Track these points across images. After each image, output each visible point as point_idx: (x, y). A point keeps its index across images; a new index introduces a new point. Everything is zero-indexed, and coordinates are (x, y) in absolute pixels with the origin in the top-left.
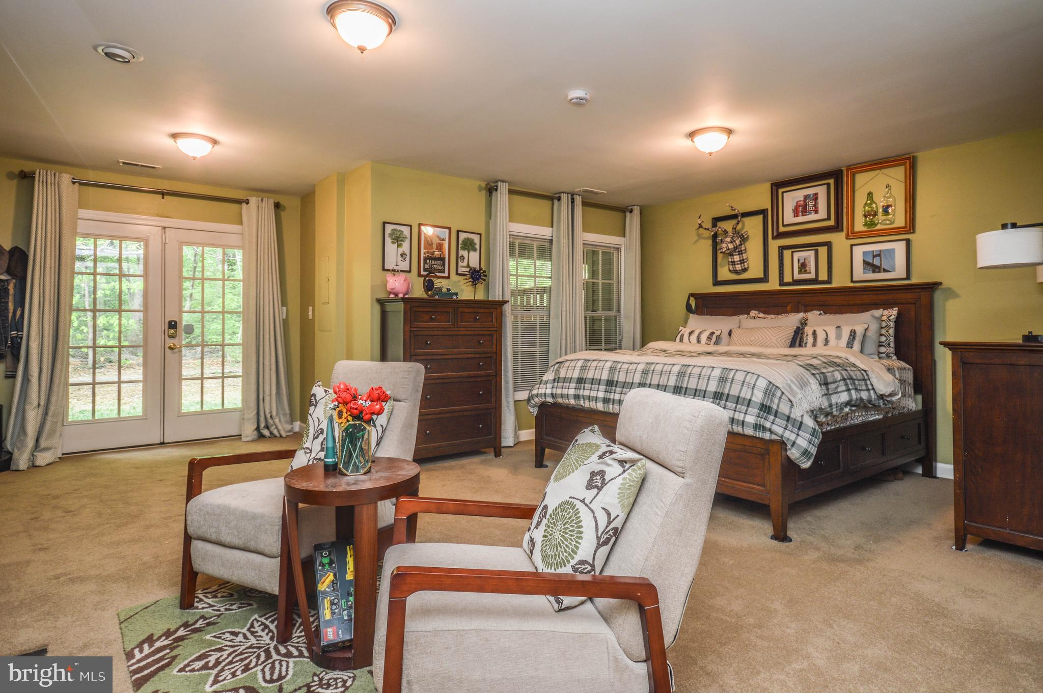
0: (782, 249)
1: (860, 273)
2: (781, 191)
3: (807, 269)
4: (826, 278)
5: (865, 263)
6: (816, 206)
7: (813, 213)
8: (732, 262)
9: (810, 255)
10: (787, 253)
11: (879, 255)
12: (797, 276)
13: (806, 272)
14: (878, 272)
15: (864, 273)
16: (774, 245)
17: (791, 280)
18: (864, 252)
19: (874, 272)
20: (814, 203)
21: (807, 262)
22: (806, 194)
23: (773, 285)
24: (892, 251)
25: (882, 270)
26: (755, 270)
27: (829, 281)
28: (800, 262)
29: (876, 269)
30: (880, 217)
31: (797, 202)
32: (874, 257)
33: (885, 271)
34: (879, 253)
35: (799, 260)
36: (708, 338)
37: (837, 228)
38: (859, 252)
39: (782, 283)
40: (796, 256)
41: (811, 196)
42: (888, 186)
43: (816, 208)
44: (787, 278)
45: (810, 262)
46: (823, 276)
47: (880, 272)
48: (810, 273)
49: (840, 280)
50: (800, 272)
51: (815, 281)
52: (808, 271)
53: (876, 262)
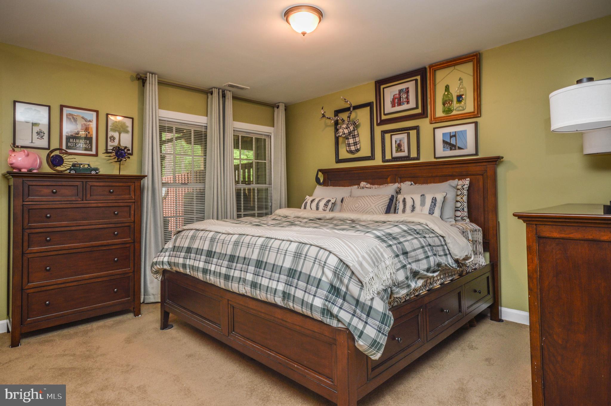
0: (384, 132)
1: (442, 152)
2: (382, 87)
3: (402, 148)
4: (416, 156)
5: (445, 142)
6: (407, 98)
7: (406, 103)
8: (348, 144)
9: (403, 137)
10: (387, 136)
11: (455, 136)
12: (395, 155)
13: (401, 151)
14: (454, 150)
15: (444, 150)
16: (378, 130)
17: (390, 158)
18: (443, 134)
19: (451, 149)
20: (406, 96)
21: (402, 143)
22: (400, 88)
23: (378, 161)
24: (464, 133)
25: (457, 148)
26: (365, 151)
27: (418, 158)
28: (397, 143)
29: (452, 147)
30: (455, 104)
31: (394, 96)
32: (451, 137)
33: (460, 148)
34: (454, 134)
35: (396, 141)
36: (325, 205)
37: (423, 115)
38: (439, 133)
39: (384, 160)
40: (394, 138)
41: (404, 90)
42: (460, 79)
43: (407, 99)
44: (388, 157)
45: (404, 143)
46: (414, 154)
47: (455, 149)
48: (404, 151)
49: (426, 157)
50: (397, 151)
51: (408, 158)
52: (403, 150)
53: (453, 141)
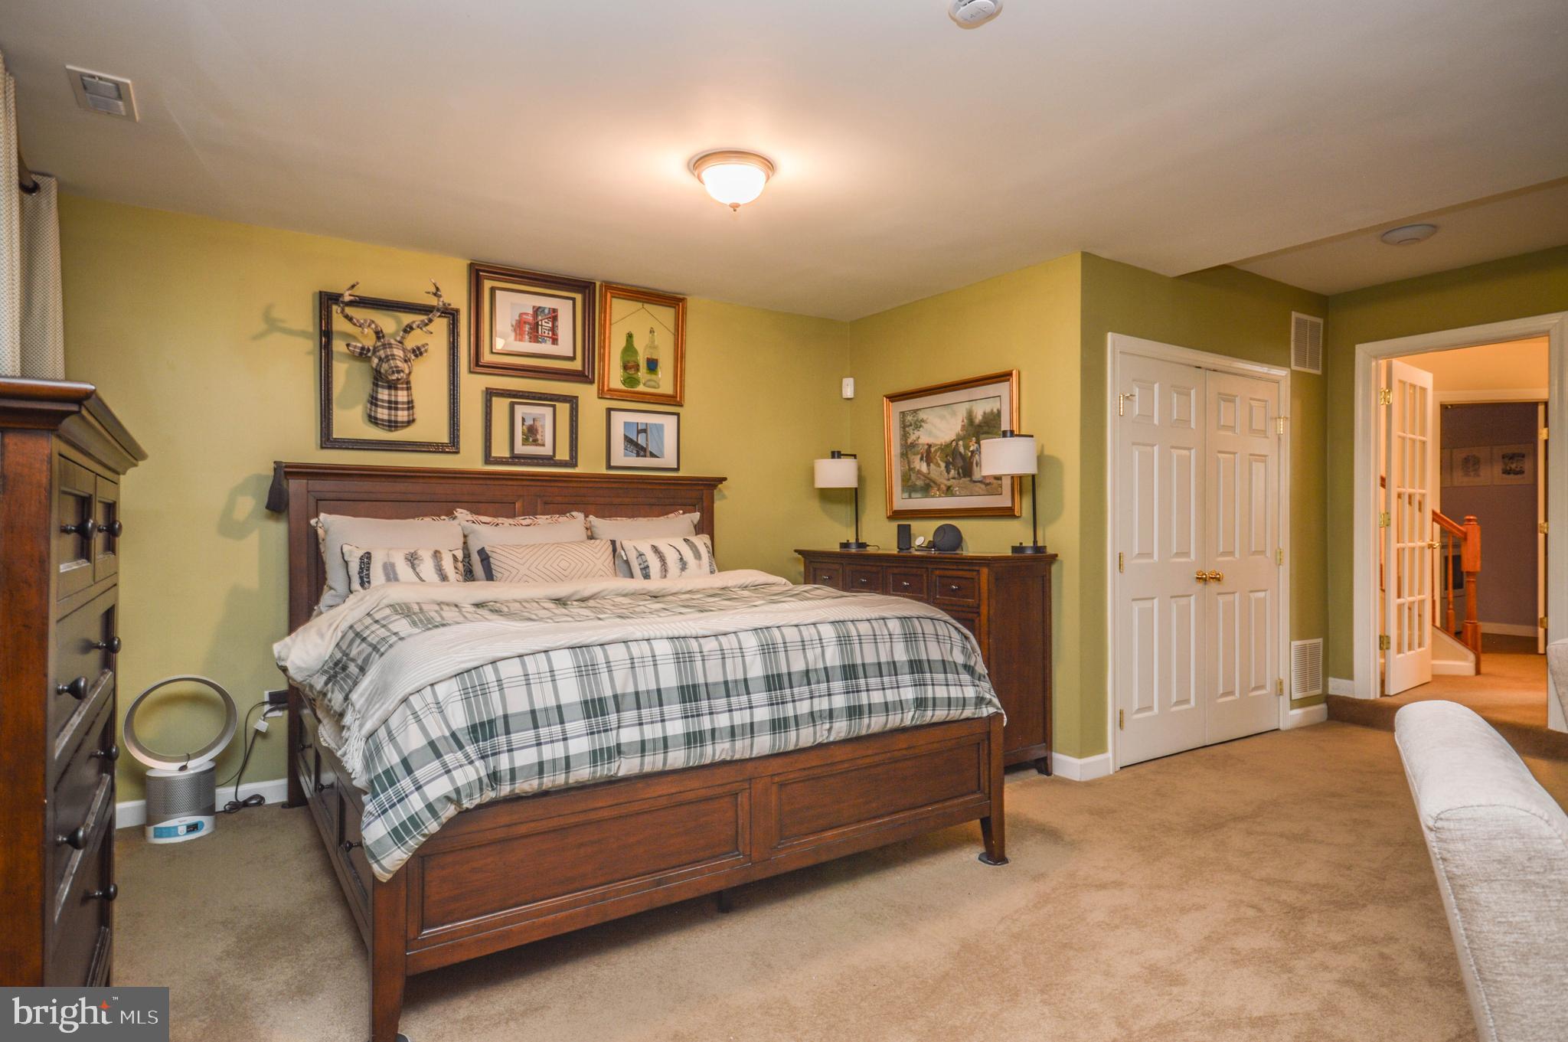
0: (490, 394)
1: (621, 456)
2: (488, 284)
3: (539, 437)
4: (567, 457)
5: (628, 440)
6: (553, 329)
7: (549, 342)
11: (645, 431)
12: (520, 449)
13: (535, 442)
14: (642, 456)
15: (625, 455)
16: (473, 386)
17: (507, 454)
18: (625, 423)
19: (638, 455)
20: (550, 325)
21: (538, 424)
22: (538, 305)
23: (470, 458)
24: (660, 428)
25: (648, 454)
26: (431, 425)
27: (573, 462)
28: (527, 423)
29: (641, 451)
30: (643, 374)
31: (521, 315)
32: (639, 432)
33: (652, 455)
34: (644, 427)
35: (523, 420)
37: (581, 377)
38: (619, 420)
39: (488, 459)
40: (519, 411)
41: (546, 311)
42: (652, 331)
43: (553, 334)
44: (500, 450)
45: (543, 427)
46: (563, 454)
47: (645, 456)
48: (543, 445)
49: (590, 464)
50: (525, 442)
51: (549, 461)
52: (540, 442)
53: (641, 440)
